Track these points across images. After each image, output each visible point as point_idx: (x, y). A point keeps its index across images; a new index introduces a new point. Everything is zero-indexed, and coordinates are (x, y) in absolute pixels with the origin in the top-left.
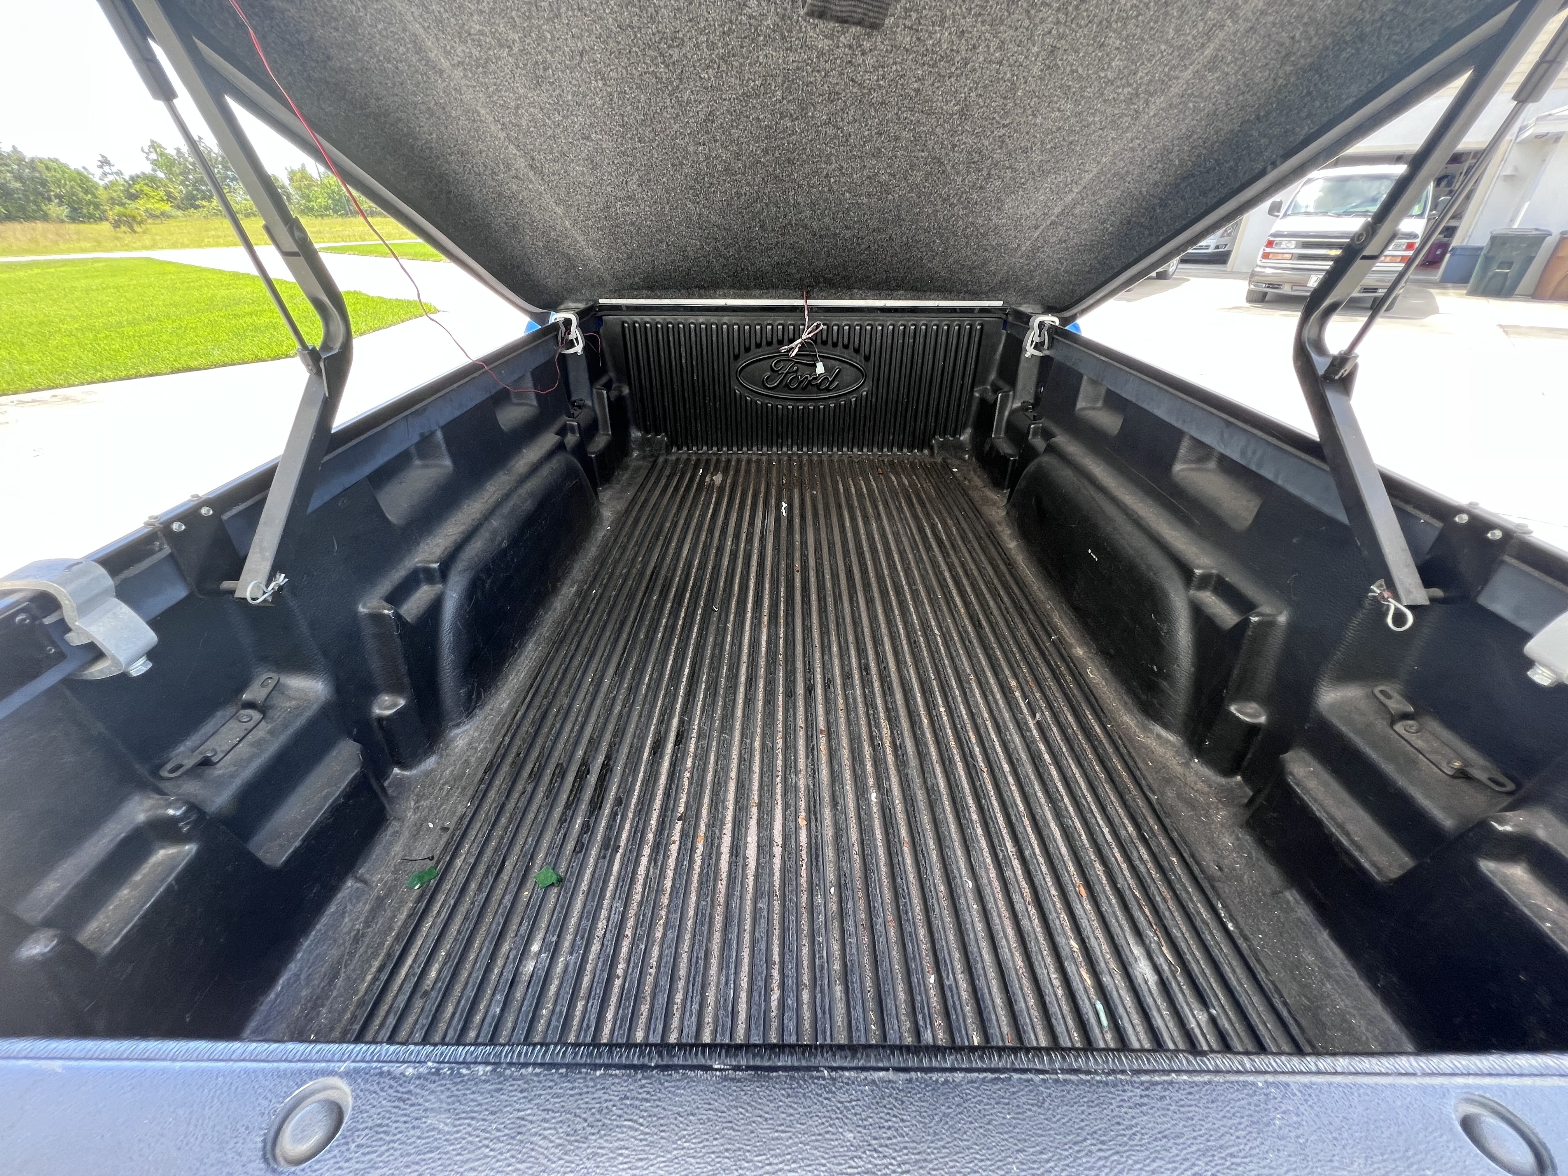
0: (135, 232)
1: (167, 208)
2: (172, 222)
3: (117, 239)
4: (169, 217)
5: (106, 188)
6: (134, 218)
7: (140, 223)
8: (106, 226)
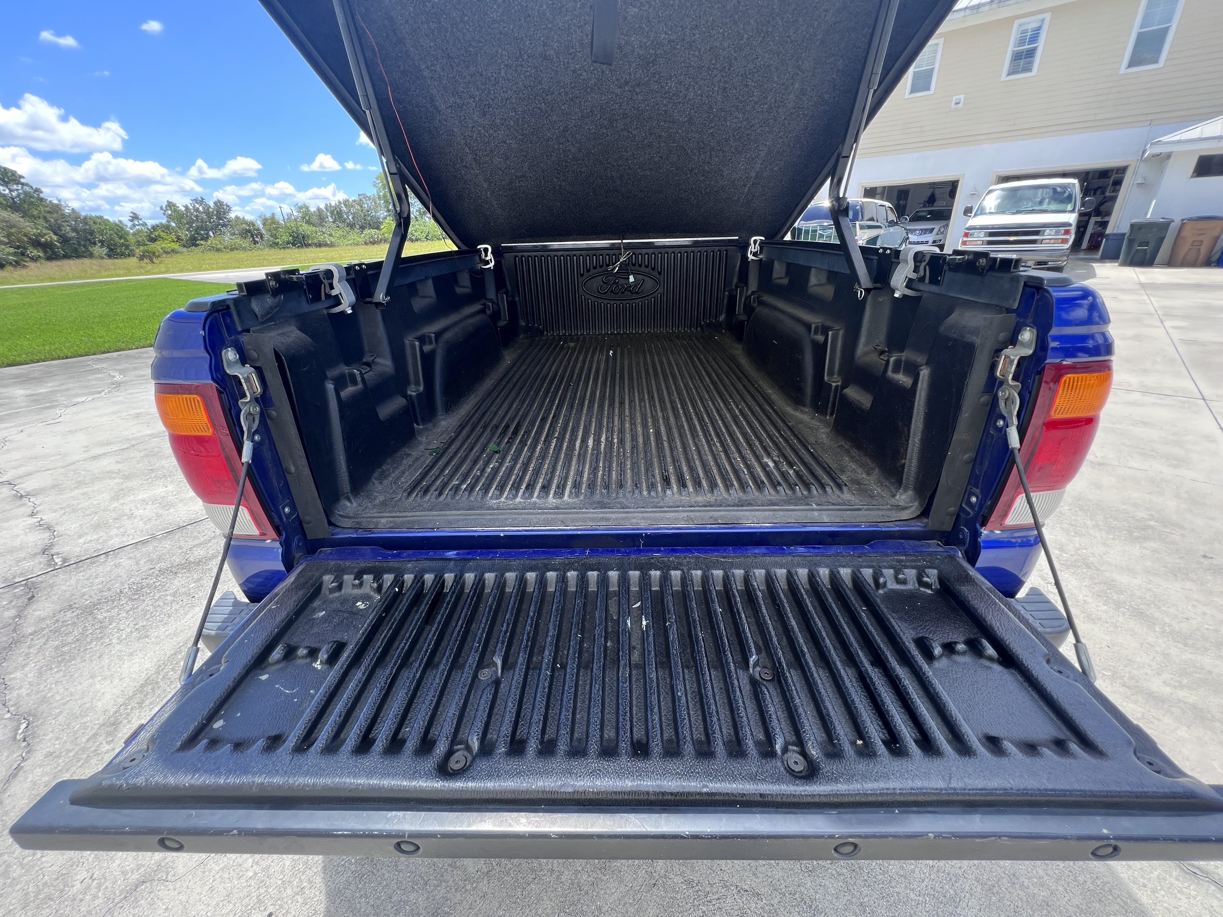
0: (153, 262)
1: (176, 246)
2: (179, 256)
3: (141, 267)
4: (177, 252)
5: (134, 234)
6: (154, 253)
7: (158, 256)
8: (134, 260)
